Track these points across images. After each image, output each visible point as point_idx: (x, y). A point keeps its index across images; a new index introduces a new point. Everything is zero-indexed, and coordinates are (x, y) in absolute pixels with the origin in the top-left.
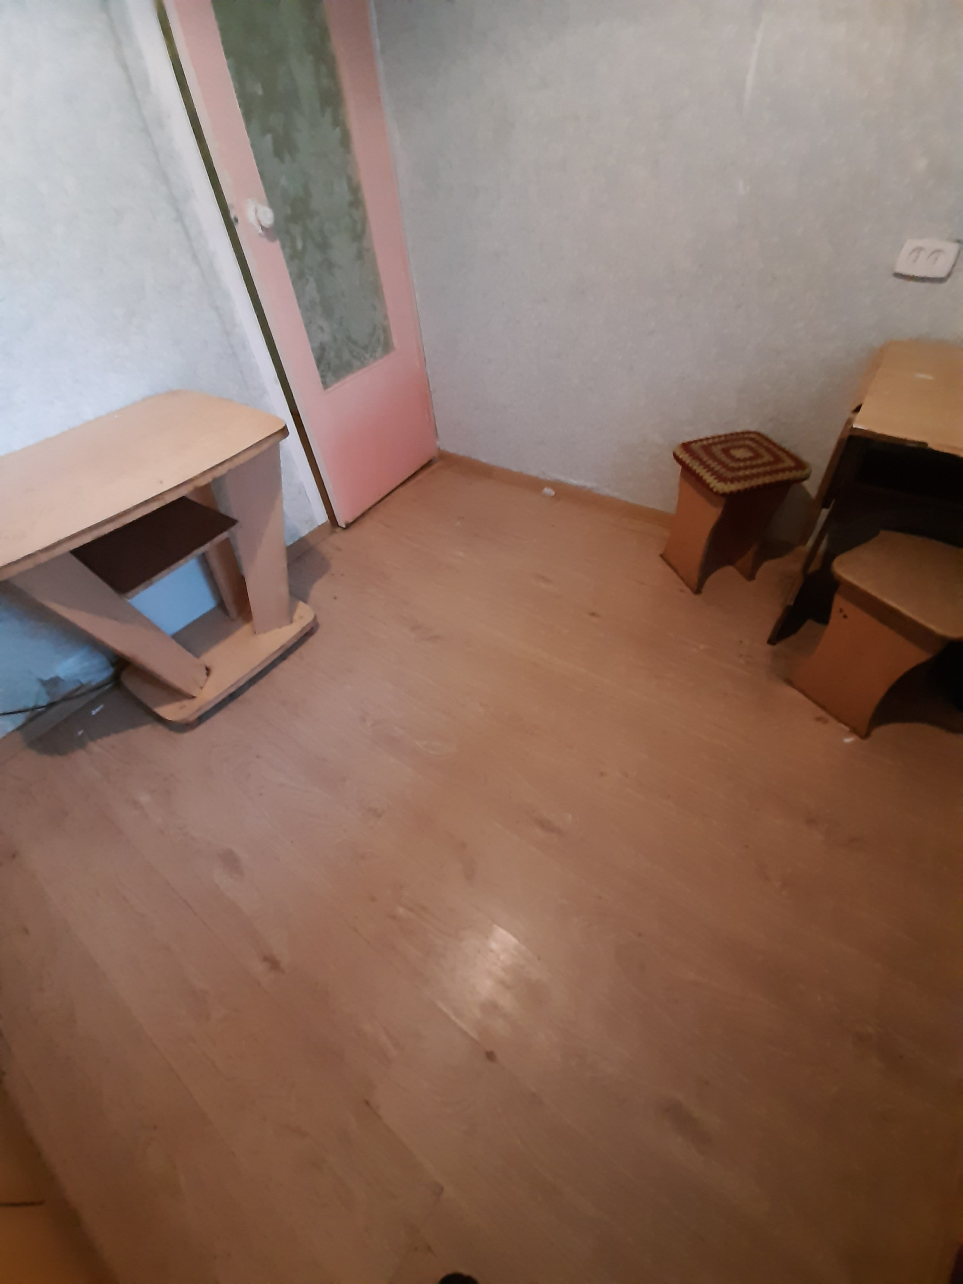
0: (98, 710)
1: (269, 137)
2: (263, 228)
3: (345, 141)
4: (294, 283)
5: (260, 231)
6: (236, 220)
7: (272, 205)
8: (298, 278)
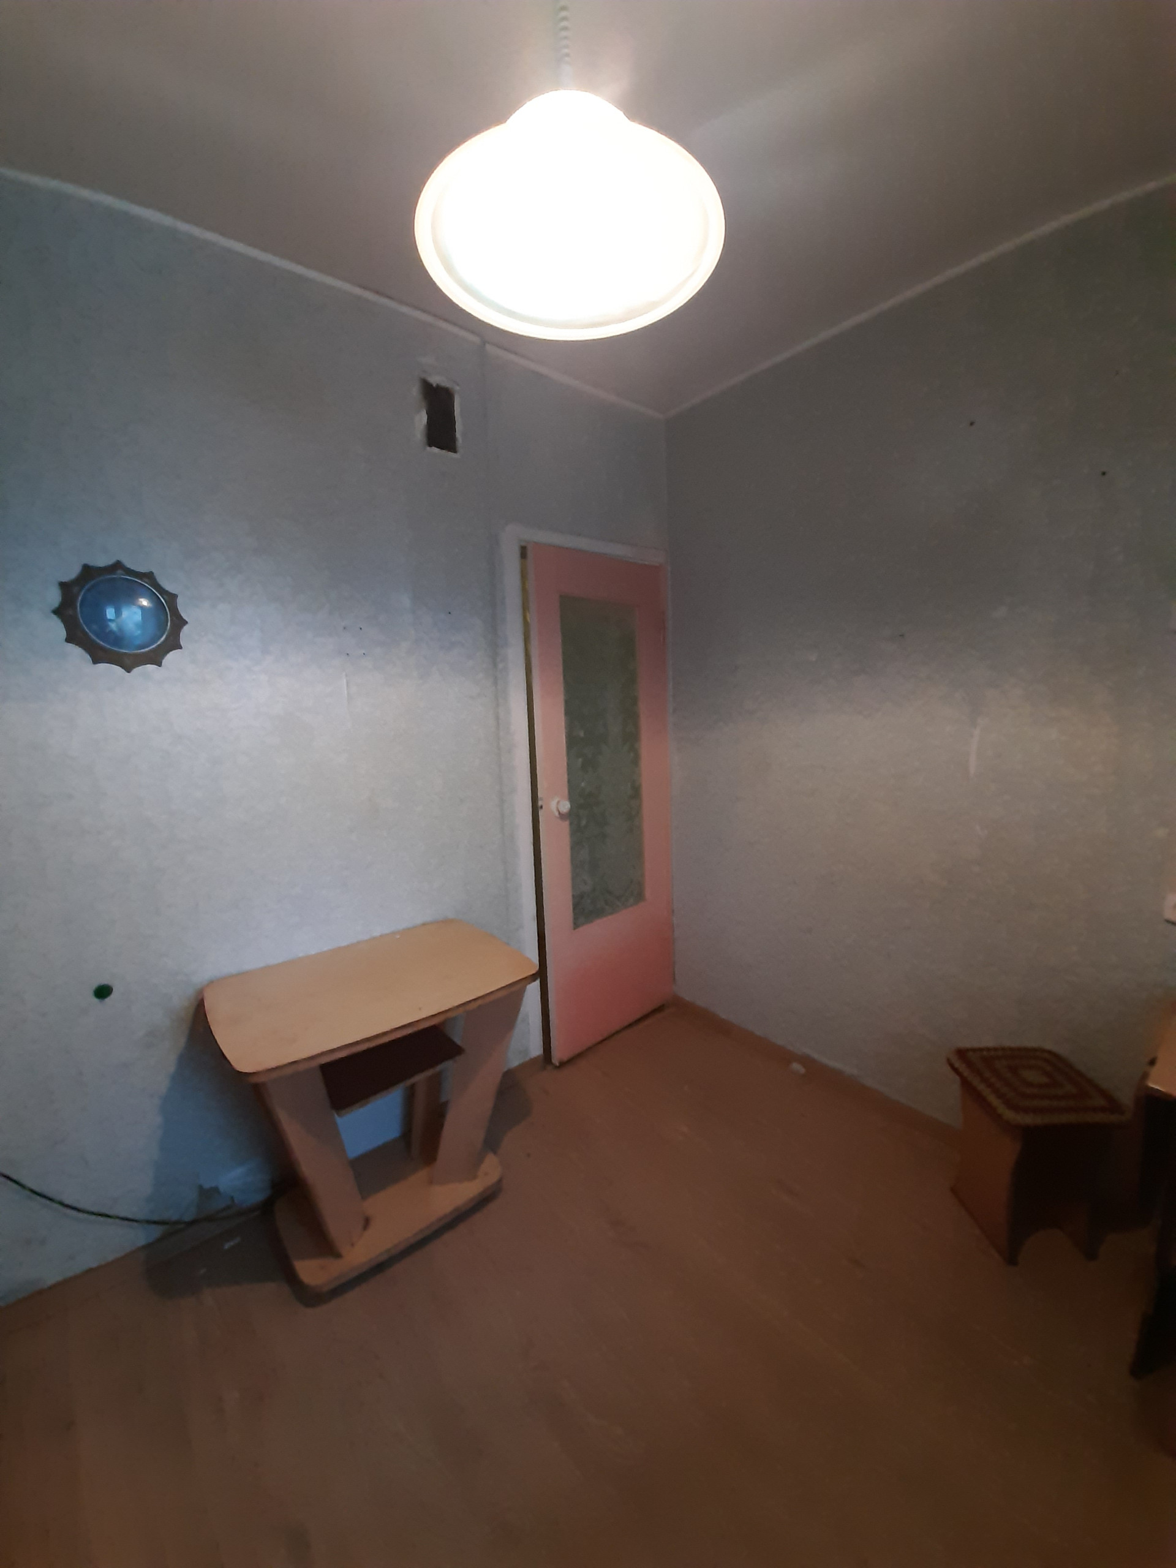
0: (232, 1243)
1: (580, 760)
2: (559, 813)
3: (636, 761)
4: (572, 848)
5: (557, 814)
6: (541, 807)
7: (571, 799)
8: (576, 845)
